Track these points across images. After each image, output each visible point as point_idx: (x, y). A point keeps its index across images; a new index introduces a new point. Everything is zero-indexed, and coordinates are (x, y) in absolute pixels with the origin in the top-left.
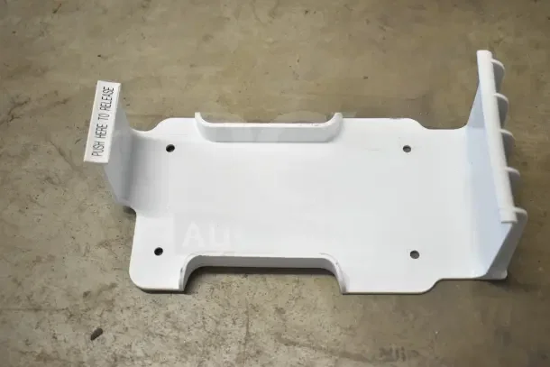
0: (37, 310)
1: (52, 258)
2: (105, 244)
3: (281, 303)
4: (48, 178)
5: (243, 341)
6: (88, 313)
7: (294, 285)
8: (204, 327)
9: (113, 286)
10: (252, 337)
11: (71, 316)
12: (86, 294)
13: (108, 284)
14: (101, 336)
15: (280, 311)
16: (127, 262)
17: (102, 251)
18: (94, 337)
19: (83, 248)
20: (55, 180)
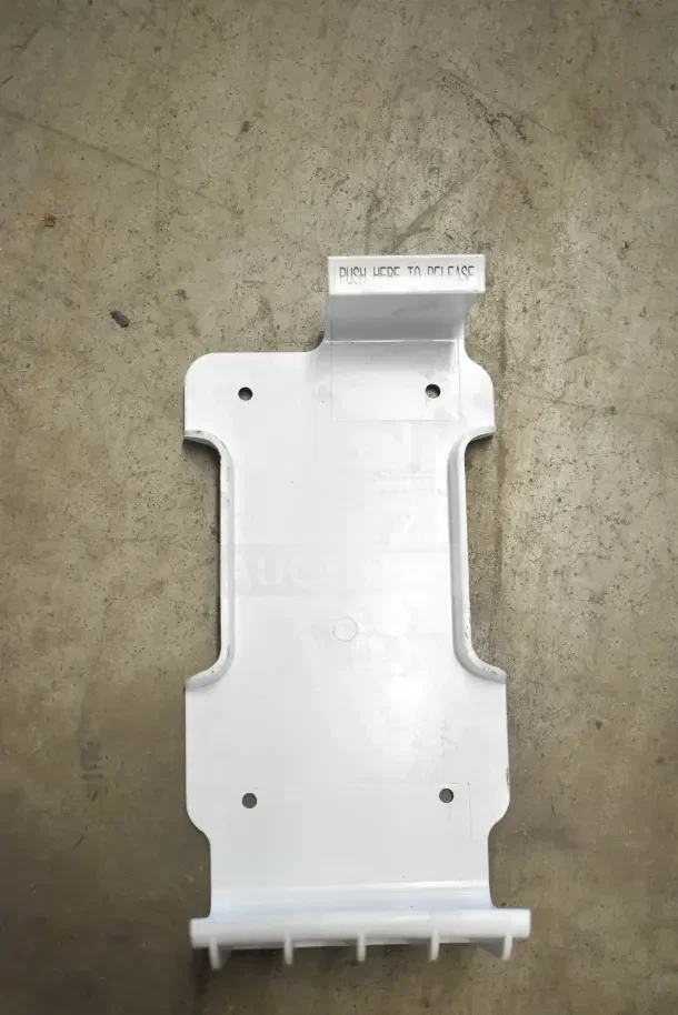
0: (158, 226)
1: (240, 233)
2: (266, 309)
3: (173, 589)
4: (377, 202)
5: (110, 536)
6: (153, 302)
7: (201, 609)
8: (133, 475)
9: (195, 332)
10: (117, 548)
11: (149, 278)
12: (182, 294)
13: (198, 325)
14: (118, 326)
15: (159, 587)
16: (235, 347)
17: (252, 307)
18: (116, 316)
19: (257, 277)
20: (376, 215)
